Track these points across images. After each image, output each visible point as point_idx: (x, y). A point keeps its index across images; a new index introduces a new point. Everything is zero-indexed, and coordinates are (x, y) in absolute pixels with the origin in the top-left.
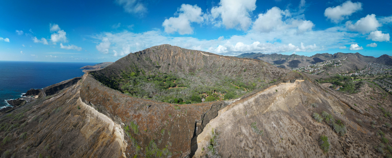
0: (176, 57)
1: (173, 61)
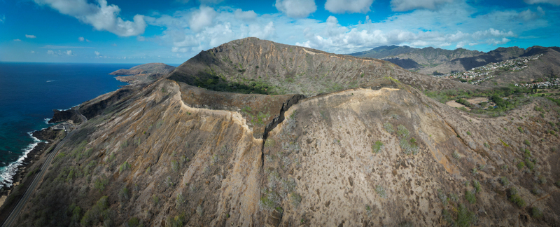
1: (262, 62)
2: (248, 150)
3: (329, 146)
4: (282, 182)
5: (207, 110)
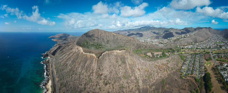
0: (101, 35)
1: (100, 37)
2: (96, 60)
3: (108, 60)
4: (100, 65)
5: (88, 54)
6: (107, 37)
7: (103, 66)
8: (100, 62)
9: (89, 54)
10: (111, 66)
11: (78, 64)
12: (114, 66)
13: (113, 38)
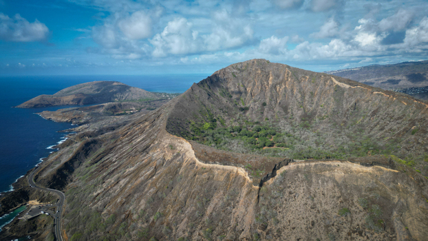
0: (278, 87)
1: (272, 96)
2: (249, 193)
3: (304, 199)
4: (269, 212)
5: (218, 165)
6: (303, 97)
7: (278, 218)
8: (267, 203)
9: (222, 166)
10: (316, 225)
11: (176, 209)
12: (327, 226)
13: (332, 105)
